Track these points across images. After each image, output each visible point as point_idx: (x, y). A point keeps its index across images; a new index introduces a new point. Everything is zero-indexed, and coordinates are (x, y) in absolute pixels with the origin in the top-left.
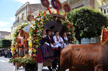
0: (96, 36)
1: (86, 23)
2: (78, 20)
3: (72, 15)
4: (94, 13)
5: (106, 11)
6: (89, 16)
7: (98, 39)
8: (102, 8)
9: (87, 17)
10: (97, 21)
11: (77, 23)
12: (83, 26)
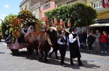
0: (87, 26)
1: (79, 15)
2: (73, 12)
4: (86, 7)
5: (96, 5)
7: (87, 28)
8: (93, 3)
9: (80, 10)
10: (88, 13)
12: (77, 17)
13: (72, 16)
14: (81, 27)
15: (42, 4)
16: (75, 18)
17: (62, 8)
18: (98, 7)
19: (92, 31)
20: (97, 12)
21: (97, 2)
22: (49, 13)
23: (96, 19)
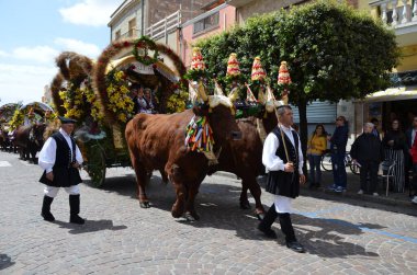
0: (355, 96)
1: (325, 54)
2: (301, 42)
3: (283, 26)
4: (354, 19)
5: (394, 14)
6: (337, 29)
7: (358, 105)
8: (383, 6)
9: (329, 31)
10: (360, 45)
11: (298, 53)
12: (316, 60)
13: (297, 56)
14: (334, 99)
15: (190, 17)
16: (309, 66)
17: (256, 28)
18: (404, 20)
19: (379, 117)
20: (400, 43)
21: (401, 4)
22: (209, 46)
23: (395, 70)
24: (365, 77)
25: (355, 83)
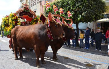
13: (76, 9)
14: (87, 22)
16: (79, 12)
17: (63, 1)
19: (100, 27)
20: (107, 5)
23: (105, 13)
24: (96, 15)
25: (93, 17)
